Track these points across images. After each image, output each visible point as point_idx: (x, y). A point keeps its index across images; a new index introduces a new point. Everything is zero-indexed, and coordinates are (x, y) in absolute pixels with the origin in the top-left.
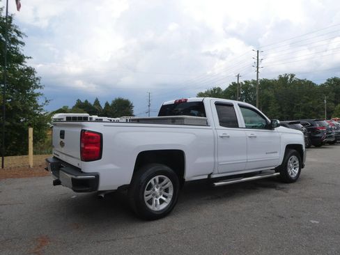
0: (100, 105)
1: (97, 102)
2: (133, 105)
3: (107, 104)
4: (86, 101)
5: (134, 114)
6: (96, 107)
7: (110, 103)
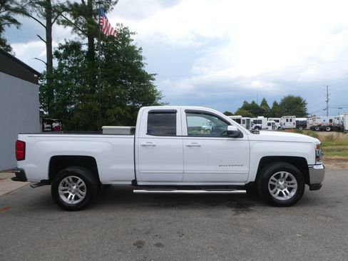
0: (267, 105)
1: (264, 103)
2: (306, 102)
3: (275, 104)
4: (253, 102)
5: (308, 112)
6: (263, 107)
7: (279, 102)
